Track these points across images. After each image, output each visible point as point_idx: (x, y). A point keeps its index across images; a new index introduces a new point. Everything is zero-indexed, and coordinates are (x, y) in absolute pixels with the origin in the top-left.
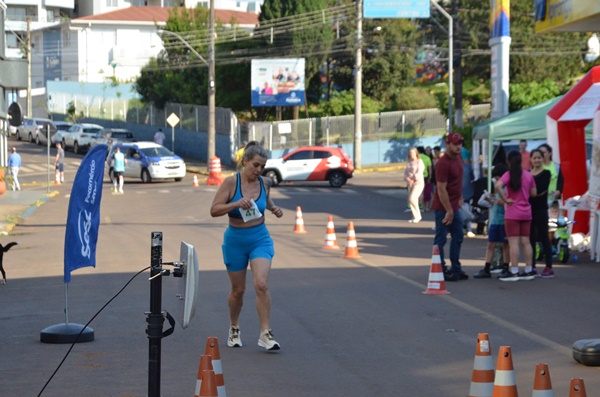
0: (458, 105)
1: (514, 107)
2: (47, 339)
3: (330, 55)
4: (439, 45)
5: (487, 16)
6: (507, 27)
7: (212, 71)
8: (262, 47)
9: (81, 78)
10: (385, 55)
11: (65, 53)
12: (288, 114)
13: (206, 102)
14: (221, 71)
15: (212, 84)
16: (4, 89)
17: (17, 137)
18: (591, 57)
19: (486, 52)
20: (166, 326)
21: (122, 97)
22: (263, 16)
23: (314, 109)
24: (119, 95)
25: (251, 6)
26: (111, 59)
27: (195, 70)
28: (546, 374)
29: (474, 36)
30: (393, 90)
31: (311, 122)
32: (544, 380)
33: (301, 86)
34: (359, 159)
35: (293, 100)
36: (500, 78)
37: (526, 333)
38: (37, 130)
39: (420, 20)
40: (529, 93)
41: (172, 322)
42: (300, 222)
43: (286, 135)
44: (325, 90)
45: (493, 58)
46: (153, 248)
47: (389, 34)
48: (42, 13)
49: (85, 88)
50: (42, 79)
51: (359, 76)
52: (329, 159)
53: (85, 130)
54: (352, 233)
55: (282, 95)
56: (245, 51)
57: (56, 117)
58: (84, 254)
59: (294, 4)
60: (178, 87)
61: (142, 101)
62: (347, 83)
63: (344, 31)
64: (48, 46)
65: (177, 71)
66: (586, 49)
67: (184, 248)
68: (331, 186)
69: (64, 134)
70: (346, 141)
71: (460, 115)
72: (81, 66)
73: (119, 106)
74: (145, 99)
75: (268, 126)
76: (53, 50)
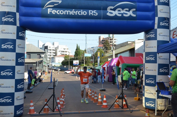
0: (94, 65)
1: (100, 65)
4: (92, 59)
8: (74, 59)
10: (87, 60)
11: (54, 60)
12: (77, 66)
13: (69, 65)
14: (70, 61)
15: (69, 63)
16: (47, 64)
19: (97, 60)
22: (74, 56)
29: (96, 58)
30: (88, 64)
33: (78, 63)
35: (78, 65)
36: (98, 62)
37: (96, 88)
41: (55, 86)
46: (54, 79)
47: (88, 58)
51: (84, 62)
55: (76, 64)
59: (78, 55)
62: (83, 63)
63: (83, 58)
65: (66, 62)
67: (57, 79)
74: (62, 65)
75: (75, 67)
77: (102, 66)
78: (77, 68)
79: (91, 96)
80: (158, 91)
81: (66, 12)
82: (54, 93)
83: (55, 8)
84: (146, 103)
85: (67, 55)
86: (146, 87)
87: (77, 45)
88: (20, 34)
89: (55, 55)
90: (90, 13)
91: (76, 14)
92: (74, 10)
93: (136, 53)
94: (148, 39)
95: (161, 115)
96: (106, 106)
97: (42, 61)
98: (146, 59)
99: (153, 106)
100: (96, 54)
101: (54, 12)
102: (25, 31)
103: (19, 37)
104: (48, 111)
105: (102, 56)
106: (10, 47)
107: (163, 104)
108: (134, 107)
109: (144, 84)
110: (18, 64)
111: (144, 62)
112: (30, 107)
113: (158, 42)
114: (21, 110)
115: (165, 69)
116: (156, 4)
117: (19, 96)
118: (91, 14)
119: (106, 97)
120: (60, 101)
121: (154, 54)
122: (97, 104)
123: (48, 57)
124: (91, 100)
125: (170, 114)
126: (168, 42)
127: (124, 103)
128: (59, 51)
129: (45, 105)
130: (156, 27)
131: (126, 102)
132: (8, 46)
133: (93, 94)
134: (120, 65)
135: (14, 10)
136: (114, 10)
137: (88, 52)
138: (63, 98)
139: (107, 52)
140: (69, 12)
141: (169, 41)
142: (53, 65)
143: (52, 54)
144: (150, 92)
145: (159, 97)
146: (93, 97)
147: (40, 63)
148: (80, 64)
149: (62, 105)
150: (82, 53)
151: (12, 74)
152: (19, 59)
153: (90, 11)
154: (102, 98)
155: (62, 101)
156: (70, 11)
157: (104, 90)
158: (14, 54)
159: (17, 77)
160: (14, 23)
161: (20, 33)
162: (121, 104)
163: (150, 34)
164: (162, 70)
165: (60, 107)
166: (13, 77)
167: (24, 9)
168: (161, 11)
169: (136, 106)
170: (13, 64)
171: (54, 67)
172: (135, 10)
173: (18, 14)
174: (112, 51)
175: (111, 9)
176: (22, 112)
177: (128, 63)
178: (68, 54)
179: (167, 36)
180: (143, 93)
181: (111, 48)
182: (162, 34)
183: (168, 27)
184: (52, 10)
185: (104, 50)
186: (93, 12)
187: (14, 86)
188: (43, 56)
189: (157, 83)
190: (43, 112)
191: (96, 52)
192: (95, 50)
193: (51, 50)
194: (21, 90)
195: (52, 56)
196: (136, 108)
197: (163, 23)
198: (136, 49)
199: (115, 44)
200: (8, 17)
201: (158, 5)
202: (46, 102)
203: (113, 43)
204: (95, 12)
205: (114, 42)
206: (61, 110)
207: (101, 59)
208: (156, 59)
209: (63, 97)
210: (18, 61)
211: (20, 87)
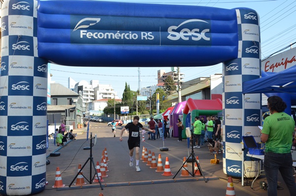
0: (152, 113)
1: (160, 113)
3: (133, 106)
4: (149, 104)
5: (156, 100)
8: (122, 105)
10: (141, 106)
11: (92, 106)
12: (126, 115)
13: (114, 113)
14: (116, 108)
19: (156, 105)
22: (122, 100)
23: (130, 114)
24: (101, 112)
26: (100, 107)
27: (112, 108)
30: (142, 111)
31: (130, 116)
33: (128, 111)
35: (127, 113)
36: (158, 109)
41: (93, 144)
44: (132, 111)
47: (142, 103)
49: (95, 111)
51: (137, 109)
55: (125, 112)
56: (120, 105)
59: (127, 98)
62: (135, 110)
63: (135, 102)
65: (110, 109)
67: (95, 135)
72: (95, 108)
73: (100, 114)
74: (105, 113)
75: (123, 117)
76: (90, 106)
77: (163, 115)
78: (126, 117)
79: (147, 158)
80: (245, 150)
81: (107, 35)
82: (91, 155)
83: (91, 29)
84: (228, 167)
85: (112, 98)
86: (227, 144)
87: (126, 84)
88: (40, 69)
89: (94, 100)
90: (142, 37)
91: (122, 38)
92: (118, 32)
93: (212, 95)
94: (228, 73)
95: (250, 185)
96: (170, 173)
97: (74, 108)
98: (226, 102)
99: (238, 171)
100: (154, 97)
101: (89, 35)
102: (47, 63)
103: (37, 73)
104: (83, 182)
105: (163, 99)
106: (25, 88)
107: (253, 169)
108: (211, 174)
109: (224, 140)
110: (36, 113)
111: (224, 107)
112: (57, 178)
113: (244, 76)
114: (42, 182)
115: (254, 116)
116: (239, 22)
117: (39, 161)
118: (144, 38)
119: (168, 161)
120: (101, 167)
121: (239, 95)
122: (156, 171)
123: (84, 102)
124: (147, 165)
125: (263, 183)
126: (257, 77)
127: (196, 168)
128: (100, 94)
129: (78, 174)
130: (240, 55)
131: (198, 167)
132: (21, 87)
133: (150, 155)
134: (189, 112)
135: (30, 33)
136: (178, 31)
137: (142, 94)
138: (105, 163)
139: (169, 93)
140: (111, 36)
141: (259, 76)
142: (91, 114)
143: (89, 97)
144: (233, 152)
145: (246, 158)
146: (149, 159)
147: (72, 111)
149: (104, 173)
150: (134, 96)
151: (27, 128)
152: (38, 106)
153: (142, 33)
154: (163, 162)
155: (104, 167)
156: (113, 34)
157: (167, 150)
158: (31, 98)
159: (36, 132)
160: (30, 53)
161: (39, 67)
162: (190, 170)
163: (232, 66)
164: (250, 118)
165: (101, 177)
166: (29, 133)
167: (45, 32)
168: (247, 32)
169: (214, 172)
170: (29, 113)
171: (92, 116)
172: (208, 30)
173: (35, 39)
174: (178, 91)
175: (173, 30)
176: (44, 184)
177: (201, 109)
179: (256, 68)
180: (223, 152)
181: (176, 87)
182: (248, 66)
183: (257, 55)
184: (86, 33)
185: (165, 90)
186: (146, 35)
187: (32, 147)
188: (75, 100)
189: (244, 137)
190: (75, 185)
191: (154, 94)
192: (153, 91)
193: (87, 92)
194: (42, 151)
195: (89, 100)
196: (214, 175)
197: (249, 50)
198: (212, 88)
199: (181, 81)
200: (21, 44)
201: (242, 23)
202: (80, 170)
203: (179, 81)
204: (150, 34)
205: (179, 79)
206: (103, 180)
207: (161, 104)
208: (241, 102)
209: (104, 161)
210: (37, 109)
211: (40, 147)
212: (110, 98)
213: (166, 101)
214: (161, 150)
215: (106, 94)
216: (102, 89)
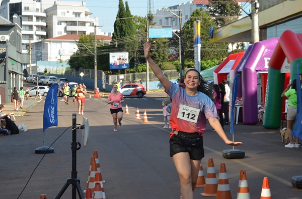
0: (183, 68)
1: (203, 69)
2: (38, 152)
3: (137, 51)
4: (176, 47)
5: (193, 37)
6: (199, 41)
7: (96, 57)
8: (112, 48)
9: (49, 60)
10: (157, 51)
11: (43, 51)
12: (123, 72)
13: (94, 68)
15: (96, 62)
16: (22, 64)
17: (26, 81)
18: (229, 51)
19: (193, 50)
20: (78, 146)
21: (64, 67)
22: (113, 37)
23: (132, 70)
24: (62, 66)
25: (109, 34)
26: (60, 53)
27: (89, 57)
28: (212, 161)
29: (188, 44)
30: (160, 63)
31: (131, 75)
32: (211, 164)
33: (127, 62)
34: (148, 88)
35: (124, 67)
36: (197, 58)
38: (33, 79)
39: (169, 39)
40: (208, 64)
41: (80, 145)
42: (127, 110)
43: (122, 79)
44: (136, 63)
45: (195, 52)
46: (73, 119)
47: (158, 43)
48: (35, 37)
49: (50, 64)
50: (35, 60)
52: (138, 88)
53: (50, 78)
54: (145, 114)
55: (120, 65)
56: (107, 50)
57: (40, 74)
58: (51, 122)
59: (125, 33)
60: (83, 63)
61: (71, 68)
62: (143, 61)
63: (142, 42)
64: (37, 48)
65: (83, 57)
66: (228, 48)
67: (84, 119)
68: (138, 97)
69: (43, 80)
70: (143, 81)
71: (184, 72)
72: (49, 56)
73: (62, 69)
75: (116, 76)
76: (39, 50)
77: (217, 71)
78: (122, 77)
79: (203, 178)
82: (74, 173)
85: (88, 33)
89: (47, 37)
97: (3, 56)
105: (208, 34)
119: (269, 186)
124: (204, 194)
128: (60, 22)
137: (158, 22)
139: (223, 22)
143: (35, 31)
146: (209, 181)
148: (132, 63)
150: (140, 27)
157: (240, 156)
174: (251, 15)
178: (89, 30)
181: (238, 7)
185: (213, 15)
188: (5, 37)
192: (183, 17)
193: (29, 18)
212: (84, 33)
213: (218, 39)
214: (227, 157)
215: (74, 23)
216: (64, 13)
